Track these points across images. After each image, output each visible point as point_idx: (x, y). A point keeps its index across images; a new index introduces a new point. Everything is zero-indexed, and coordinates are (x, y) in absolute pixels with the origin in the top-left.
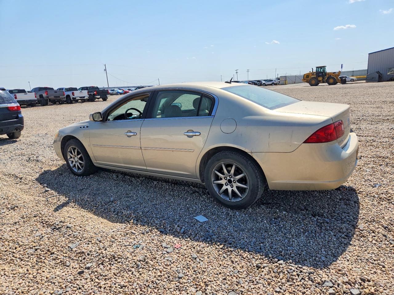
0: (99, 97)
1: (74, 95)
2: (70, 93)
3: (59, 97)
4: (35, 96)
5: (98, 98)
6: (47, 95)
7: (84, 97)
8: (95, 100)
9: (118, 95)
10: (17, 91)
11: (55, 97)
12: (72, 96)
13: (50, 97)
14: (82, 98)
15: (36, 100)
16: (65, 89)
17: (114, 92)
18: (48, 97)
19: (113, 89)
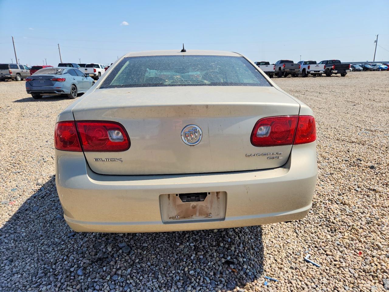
0: (336, 71)
1: (309, 69)
2: (306, 67)
3: (294, 70)
4: (274, 68)
5: (336, 74)
6: (284, 68)
7: (319, 71)
8: (331, 75)
9: (379, 71)
10: (264, 63)
11: (290, 70)
12: (307, 70)
13: (286, 70)
14: (317, 72)
15: (274, 72)
16: (305, 62)
17: (375, 68)
18: (284, 70)
19: (375, 64)
